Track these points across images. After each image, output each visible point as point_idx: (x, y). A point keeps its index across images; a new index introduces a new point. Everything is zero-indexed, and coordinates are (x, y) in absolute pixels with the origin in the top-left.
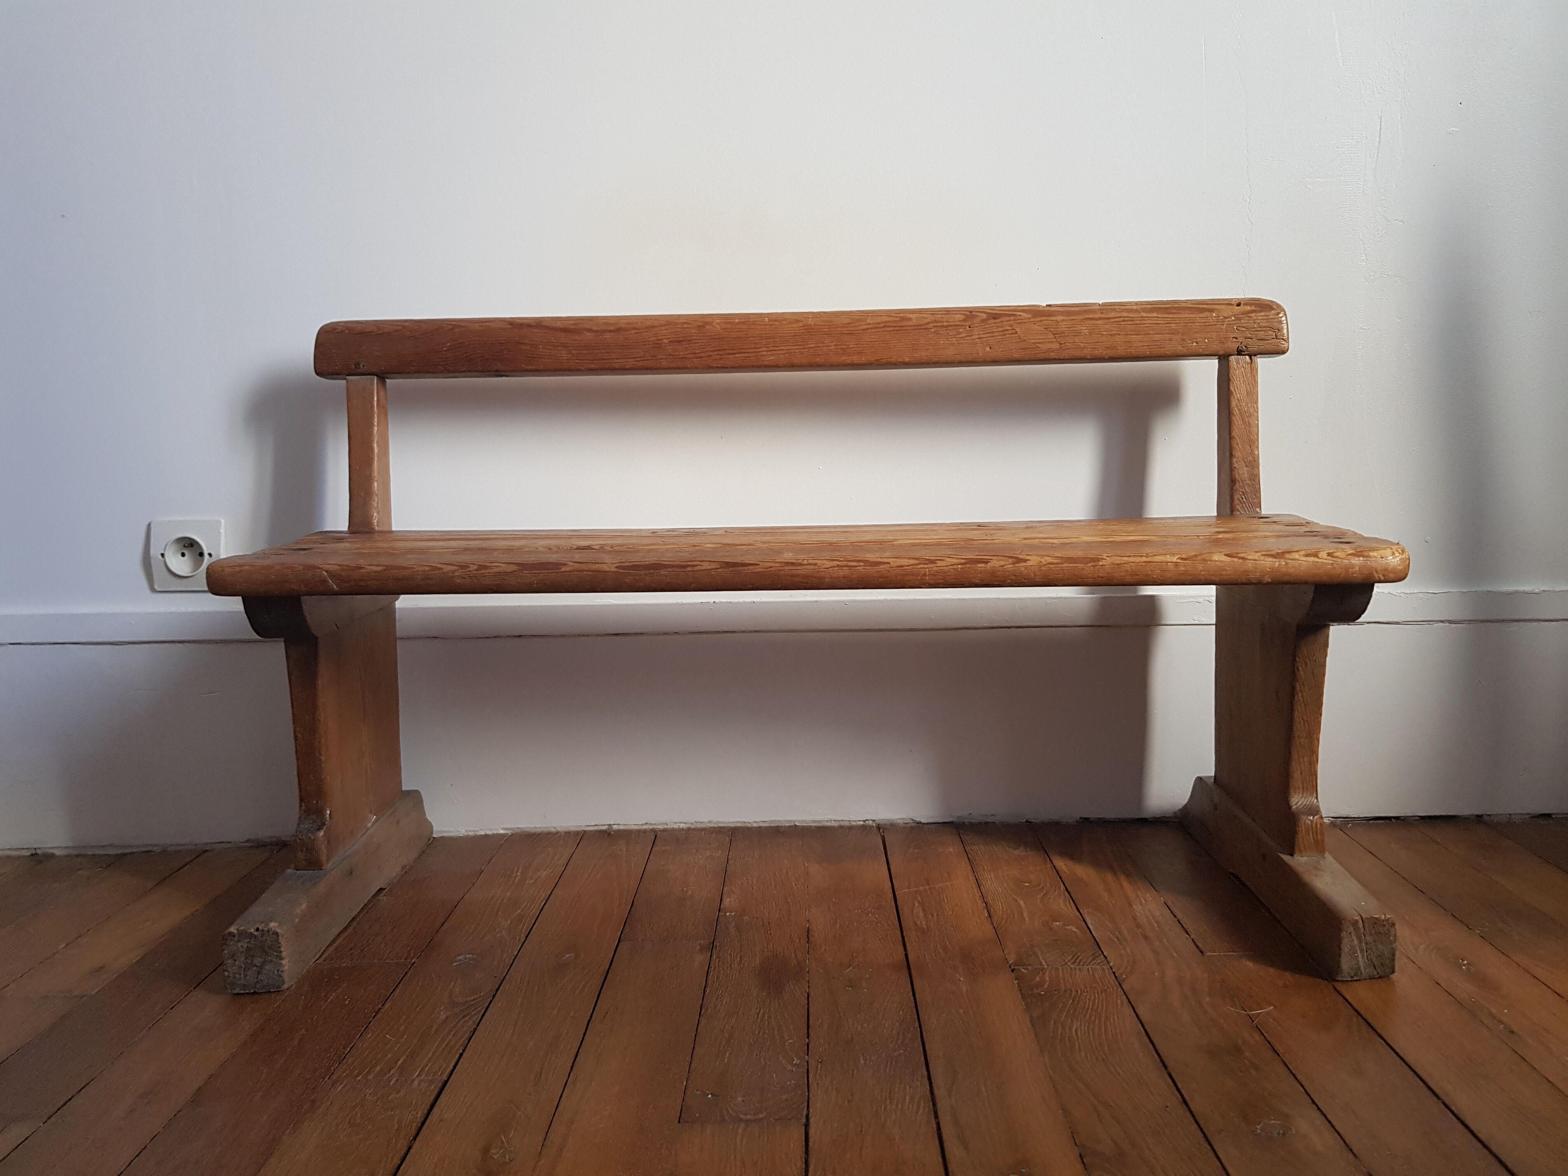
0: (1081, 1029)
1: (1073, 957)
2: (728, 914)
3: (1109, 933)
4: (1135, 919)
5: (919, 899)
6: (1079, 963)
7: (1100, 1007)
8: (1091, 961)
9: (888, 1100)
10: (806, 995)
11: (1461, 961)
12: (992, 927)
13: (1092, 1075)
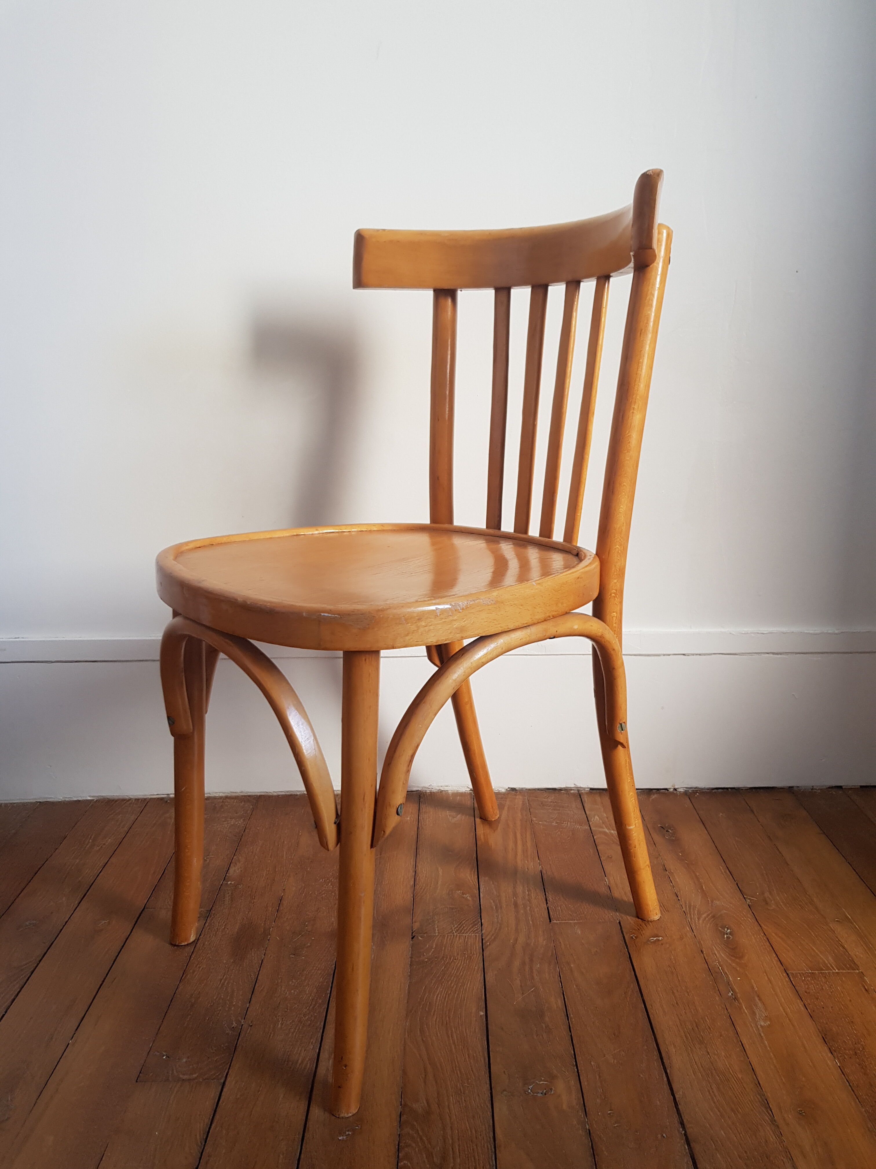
0: (441, 995)
1: (459, 925)
2: (229, 883)
3: (492, 901)
6: (461, 931)
7: (461, 973)
8: (470, 929)
10: (261, 962)
11: (726, 930)
12: (412, 895)
13: (434, 1038)
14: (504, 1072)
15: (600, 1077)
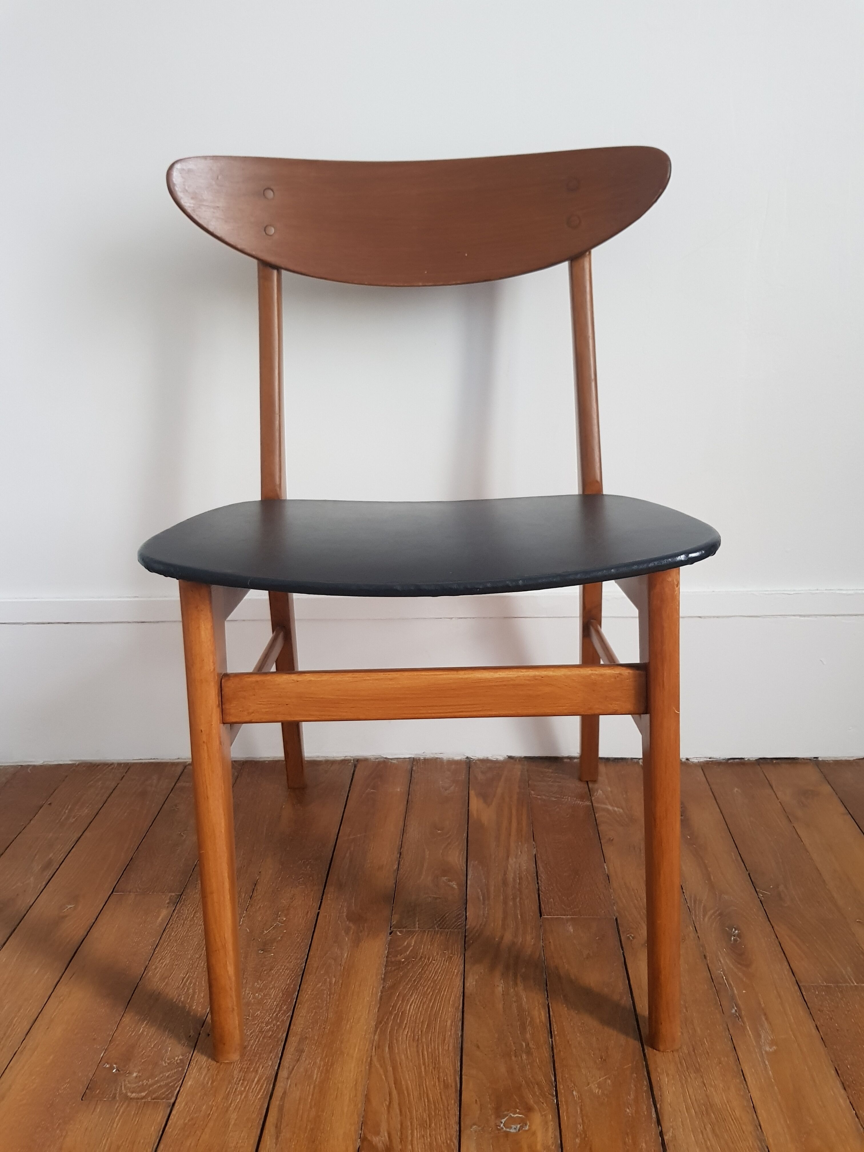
0: (415, 1003)
1: (441, 918)
3: (479, 890)
4: (505, 874)
5: (352, 849)
6: (443, 926)
7: (440, 977)
8: (453, 923)
9: (241, 1081)
11: (734, 929)
12: (394, 882)
13: (403, 1057)
14: (476, 1100)
15: (581, 1110)
